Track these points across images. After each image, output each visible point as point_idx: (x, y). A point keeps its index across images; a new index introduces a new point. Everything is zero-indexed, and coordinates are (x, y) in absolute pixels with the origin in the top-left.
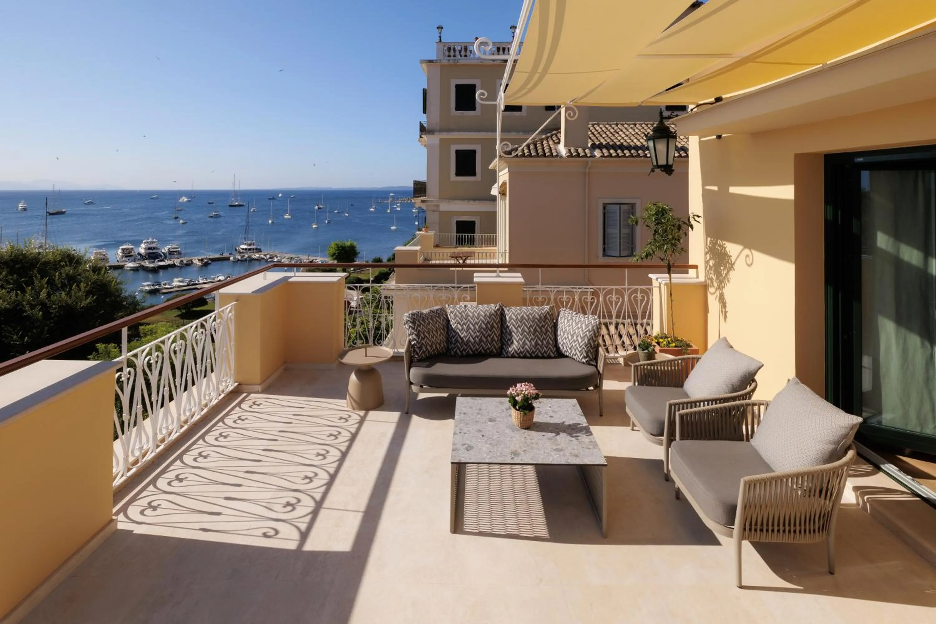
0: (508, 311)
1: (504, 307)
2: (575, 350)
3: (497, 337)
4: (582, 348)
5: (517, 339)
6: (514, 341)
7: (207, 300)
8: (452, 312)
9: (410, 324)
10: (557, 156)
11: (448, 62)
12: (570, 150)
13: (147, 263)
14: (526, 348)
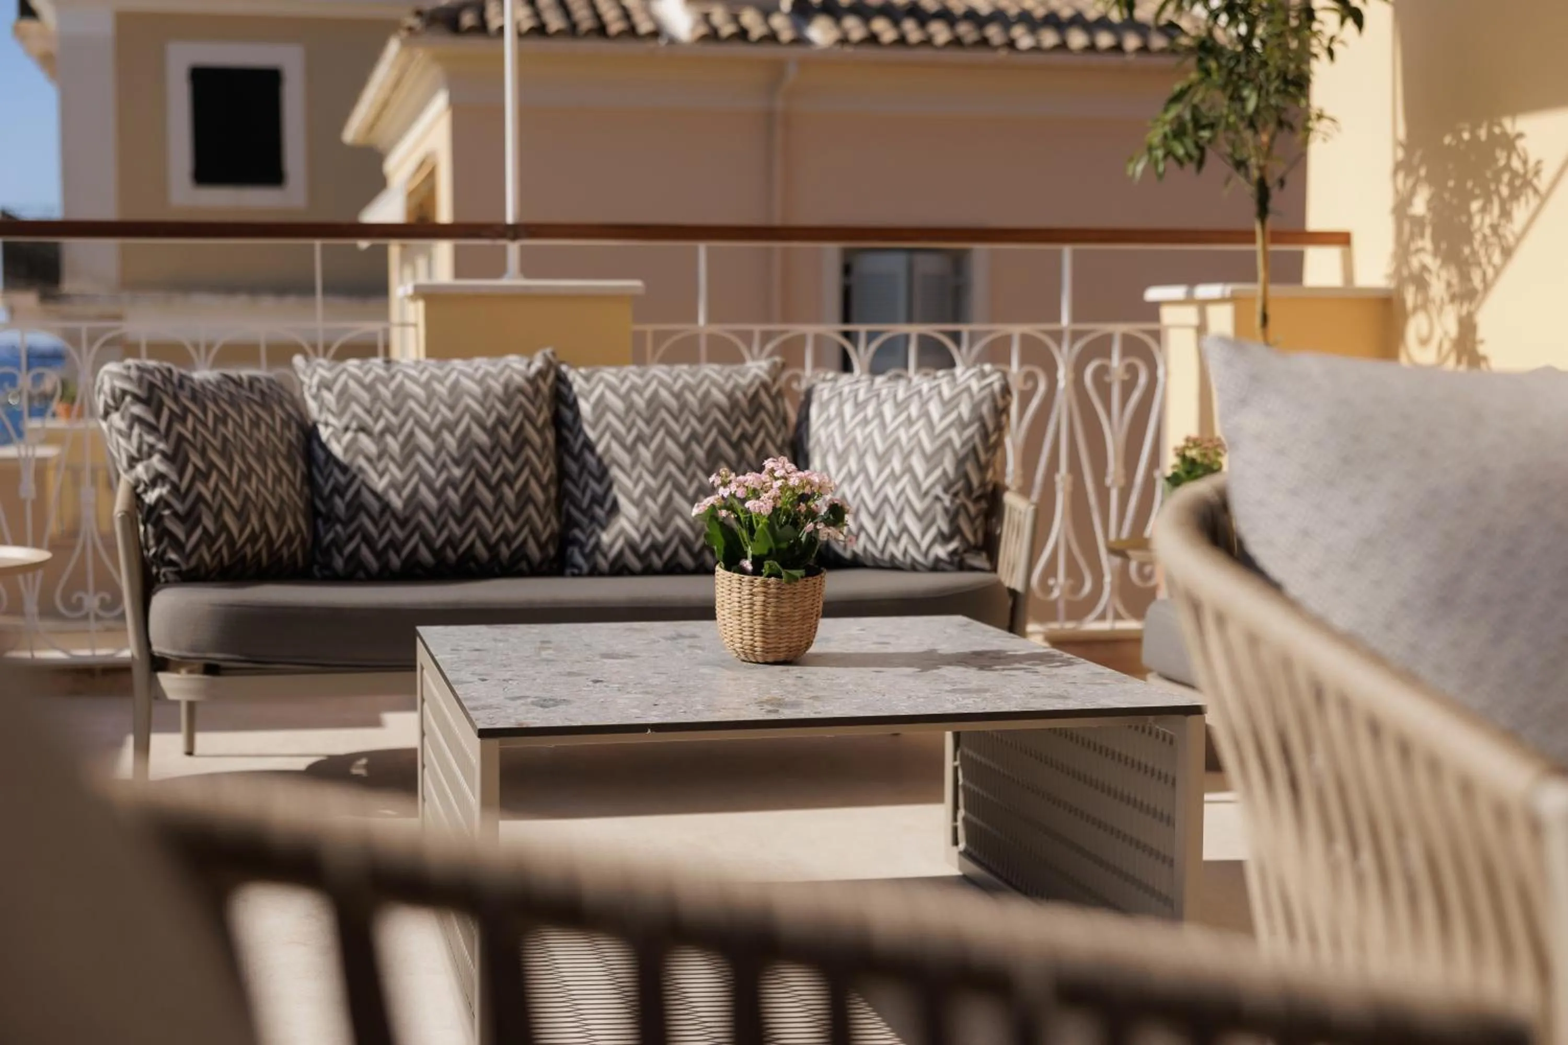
0: (587, 379)
1: (564, 368)
2: (899, 517)
3: (544, 488)
4: (929, 500)
5: (637, 493)
6: (623, 501)
8: (326, 385)
9: (137, 409)
10: (656, 34)
12: (706, 17)
14: (678, 530)
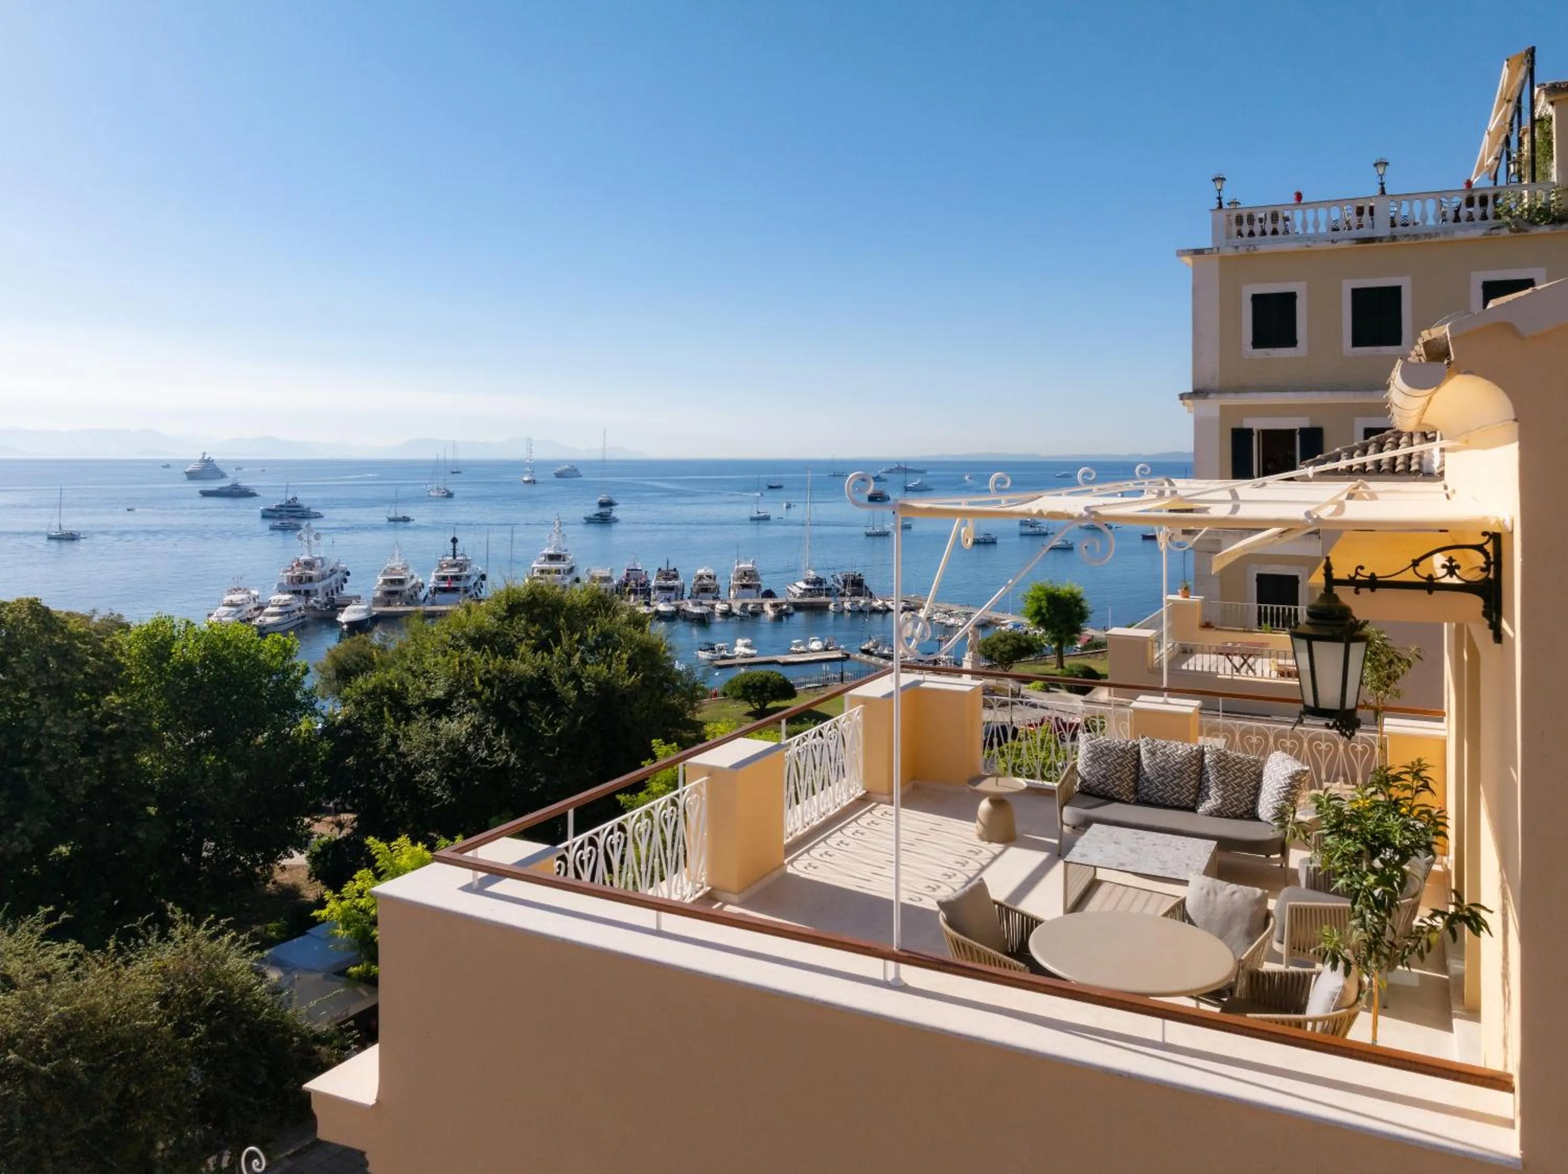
7: (796, 688)
11: (1234, 250)
13: (690, 605)
